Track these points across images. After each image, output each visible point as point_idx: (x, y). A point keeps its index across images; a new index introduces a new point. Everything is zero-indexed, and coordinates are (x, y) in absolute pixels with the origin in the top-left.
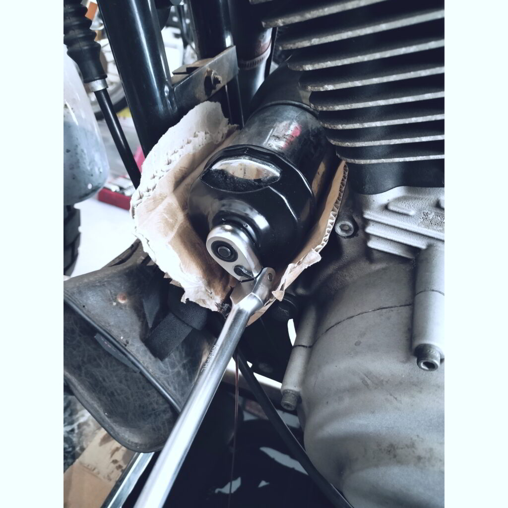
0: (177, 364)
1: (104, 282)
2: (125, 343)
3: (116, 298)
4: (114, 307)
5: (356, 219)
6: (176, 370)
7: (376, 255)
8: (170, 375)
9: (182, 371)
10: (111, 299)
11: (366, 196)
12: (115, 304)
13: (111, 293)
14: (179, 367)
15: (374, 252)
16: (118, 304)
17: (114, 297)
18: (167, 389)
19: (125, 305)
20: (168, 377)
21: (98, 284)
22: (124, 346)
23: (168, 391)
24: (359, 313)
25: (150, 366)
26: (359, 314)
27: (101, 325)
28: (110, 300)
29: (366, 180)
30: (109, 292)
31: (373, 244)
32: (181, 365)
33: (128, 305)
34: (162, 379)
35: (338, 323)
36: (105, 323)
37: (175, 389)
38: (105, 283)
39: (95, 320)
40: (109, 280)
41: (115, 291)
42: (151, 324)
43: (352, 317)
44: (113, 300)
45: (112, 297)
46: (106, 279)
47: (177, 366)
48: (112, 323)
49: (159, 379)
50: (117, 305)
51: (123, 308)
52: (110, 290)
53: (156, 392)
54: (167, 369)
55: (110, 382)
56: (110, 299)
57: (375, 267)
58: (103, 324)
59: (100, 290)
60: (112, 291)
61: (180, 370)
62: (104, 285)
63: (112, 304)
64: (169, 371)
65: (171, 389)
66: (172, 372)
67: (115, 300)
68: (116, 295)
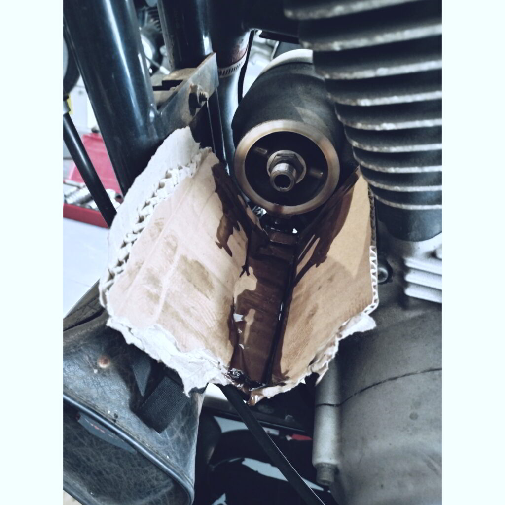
0: (175, 429)
1: (80, 347)
2: (114, 418)
3: (96, 364)
4: (96, 376)
5: (392, 265)
6: (175, 437)
7: (413, 302)
8: (170, 444)
9: (182, 437)
10: (91, 366)
11: (411, 243)
12: (96, 371)
13: (90, 358)
14: (177, 432)
15: (411, 300)
16: (100, 370)
17: (94, 362)
18: (168, 464)
19: (108, 371)
20: (168, 448)
21: (74, 350)
22: (113, 422)
23: (170, 466)
24: (404, 374)
25: (145, 439)
26: (404, 376)
27: (82, 402)
28: (90, 368)
29: (413, 227)
30: (87, 358)
31: (410, 292)
32: (179, 429)
33: (111, 369)
34: (161, 452)
35: (377, 384)
36: (87, 397)
37: (177, 460)
38: (82, 348)
39: (75, 397)
40: (85, 343)
41: (94, 355)
42: (144, 392)
43: (395, 378)
44: (94, 366)
45: (92, 363)
46: (82, 343)
47: (175, 432)
48: (95, 396)
49: (158, 453)
50: (99, 372)
51: (107, 374)
52: (89, 356)
53: (154, 467)
54: (165, 439)
55: (97, 461)
56: (89, 366)
57: (410, 314)
58: (85, 399)
59: (76, 358)
60: (91, 356)
61: (179, 435)
62: (80, 350)
63: (93, 372)
64: (167, 440)
65: (173, 461)
66: (171, 441)
67: (96, 367)
68: (95, 360)
